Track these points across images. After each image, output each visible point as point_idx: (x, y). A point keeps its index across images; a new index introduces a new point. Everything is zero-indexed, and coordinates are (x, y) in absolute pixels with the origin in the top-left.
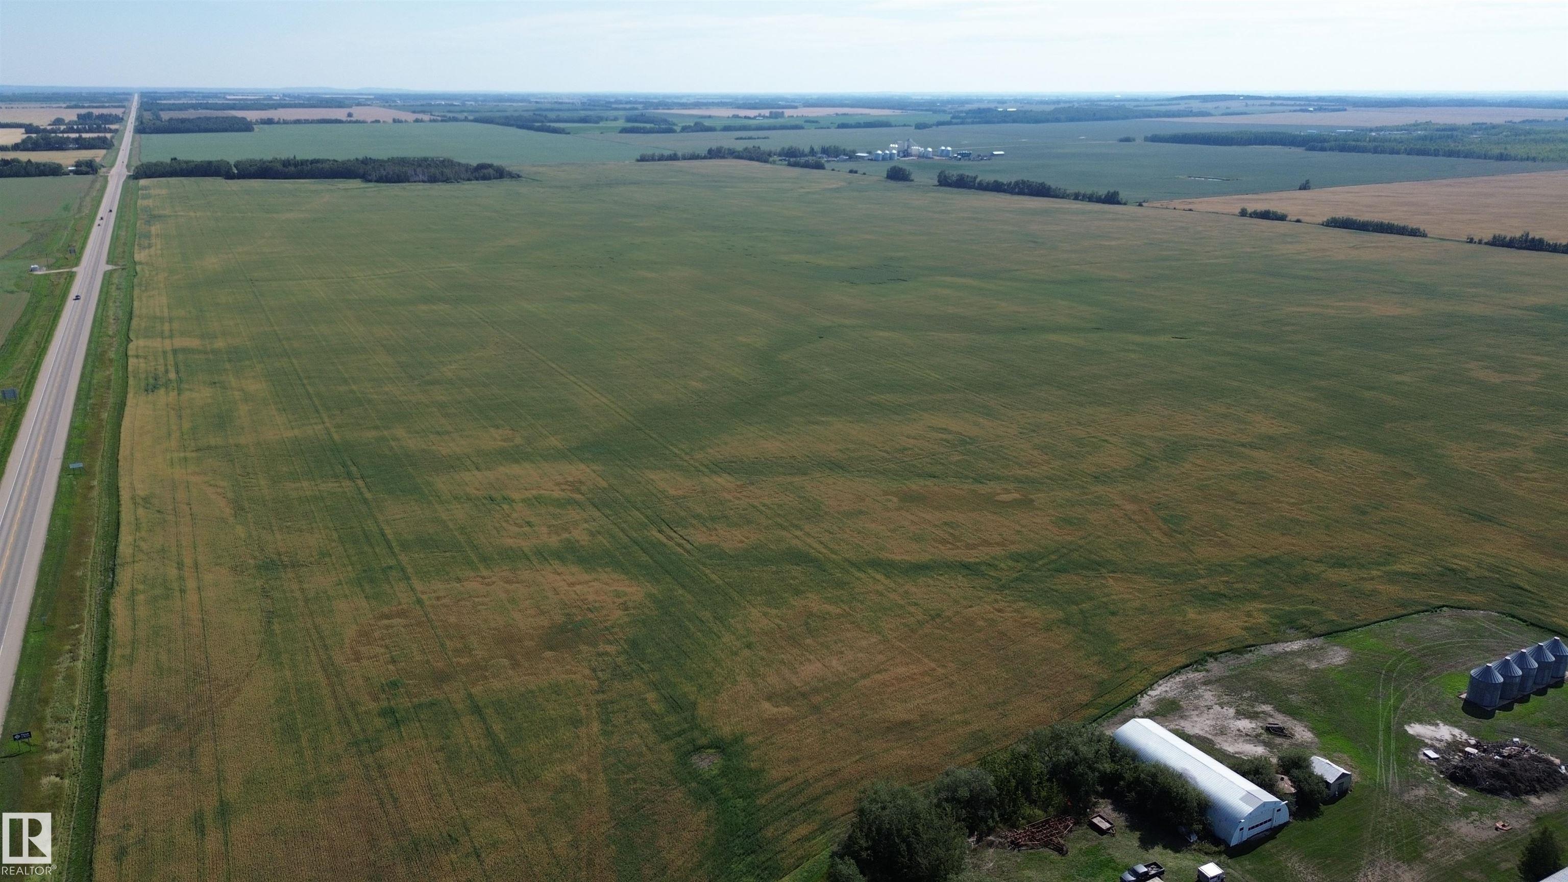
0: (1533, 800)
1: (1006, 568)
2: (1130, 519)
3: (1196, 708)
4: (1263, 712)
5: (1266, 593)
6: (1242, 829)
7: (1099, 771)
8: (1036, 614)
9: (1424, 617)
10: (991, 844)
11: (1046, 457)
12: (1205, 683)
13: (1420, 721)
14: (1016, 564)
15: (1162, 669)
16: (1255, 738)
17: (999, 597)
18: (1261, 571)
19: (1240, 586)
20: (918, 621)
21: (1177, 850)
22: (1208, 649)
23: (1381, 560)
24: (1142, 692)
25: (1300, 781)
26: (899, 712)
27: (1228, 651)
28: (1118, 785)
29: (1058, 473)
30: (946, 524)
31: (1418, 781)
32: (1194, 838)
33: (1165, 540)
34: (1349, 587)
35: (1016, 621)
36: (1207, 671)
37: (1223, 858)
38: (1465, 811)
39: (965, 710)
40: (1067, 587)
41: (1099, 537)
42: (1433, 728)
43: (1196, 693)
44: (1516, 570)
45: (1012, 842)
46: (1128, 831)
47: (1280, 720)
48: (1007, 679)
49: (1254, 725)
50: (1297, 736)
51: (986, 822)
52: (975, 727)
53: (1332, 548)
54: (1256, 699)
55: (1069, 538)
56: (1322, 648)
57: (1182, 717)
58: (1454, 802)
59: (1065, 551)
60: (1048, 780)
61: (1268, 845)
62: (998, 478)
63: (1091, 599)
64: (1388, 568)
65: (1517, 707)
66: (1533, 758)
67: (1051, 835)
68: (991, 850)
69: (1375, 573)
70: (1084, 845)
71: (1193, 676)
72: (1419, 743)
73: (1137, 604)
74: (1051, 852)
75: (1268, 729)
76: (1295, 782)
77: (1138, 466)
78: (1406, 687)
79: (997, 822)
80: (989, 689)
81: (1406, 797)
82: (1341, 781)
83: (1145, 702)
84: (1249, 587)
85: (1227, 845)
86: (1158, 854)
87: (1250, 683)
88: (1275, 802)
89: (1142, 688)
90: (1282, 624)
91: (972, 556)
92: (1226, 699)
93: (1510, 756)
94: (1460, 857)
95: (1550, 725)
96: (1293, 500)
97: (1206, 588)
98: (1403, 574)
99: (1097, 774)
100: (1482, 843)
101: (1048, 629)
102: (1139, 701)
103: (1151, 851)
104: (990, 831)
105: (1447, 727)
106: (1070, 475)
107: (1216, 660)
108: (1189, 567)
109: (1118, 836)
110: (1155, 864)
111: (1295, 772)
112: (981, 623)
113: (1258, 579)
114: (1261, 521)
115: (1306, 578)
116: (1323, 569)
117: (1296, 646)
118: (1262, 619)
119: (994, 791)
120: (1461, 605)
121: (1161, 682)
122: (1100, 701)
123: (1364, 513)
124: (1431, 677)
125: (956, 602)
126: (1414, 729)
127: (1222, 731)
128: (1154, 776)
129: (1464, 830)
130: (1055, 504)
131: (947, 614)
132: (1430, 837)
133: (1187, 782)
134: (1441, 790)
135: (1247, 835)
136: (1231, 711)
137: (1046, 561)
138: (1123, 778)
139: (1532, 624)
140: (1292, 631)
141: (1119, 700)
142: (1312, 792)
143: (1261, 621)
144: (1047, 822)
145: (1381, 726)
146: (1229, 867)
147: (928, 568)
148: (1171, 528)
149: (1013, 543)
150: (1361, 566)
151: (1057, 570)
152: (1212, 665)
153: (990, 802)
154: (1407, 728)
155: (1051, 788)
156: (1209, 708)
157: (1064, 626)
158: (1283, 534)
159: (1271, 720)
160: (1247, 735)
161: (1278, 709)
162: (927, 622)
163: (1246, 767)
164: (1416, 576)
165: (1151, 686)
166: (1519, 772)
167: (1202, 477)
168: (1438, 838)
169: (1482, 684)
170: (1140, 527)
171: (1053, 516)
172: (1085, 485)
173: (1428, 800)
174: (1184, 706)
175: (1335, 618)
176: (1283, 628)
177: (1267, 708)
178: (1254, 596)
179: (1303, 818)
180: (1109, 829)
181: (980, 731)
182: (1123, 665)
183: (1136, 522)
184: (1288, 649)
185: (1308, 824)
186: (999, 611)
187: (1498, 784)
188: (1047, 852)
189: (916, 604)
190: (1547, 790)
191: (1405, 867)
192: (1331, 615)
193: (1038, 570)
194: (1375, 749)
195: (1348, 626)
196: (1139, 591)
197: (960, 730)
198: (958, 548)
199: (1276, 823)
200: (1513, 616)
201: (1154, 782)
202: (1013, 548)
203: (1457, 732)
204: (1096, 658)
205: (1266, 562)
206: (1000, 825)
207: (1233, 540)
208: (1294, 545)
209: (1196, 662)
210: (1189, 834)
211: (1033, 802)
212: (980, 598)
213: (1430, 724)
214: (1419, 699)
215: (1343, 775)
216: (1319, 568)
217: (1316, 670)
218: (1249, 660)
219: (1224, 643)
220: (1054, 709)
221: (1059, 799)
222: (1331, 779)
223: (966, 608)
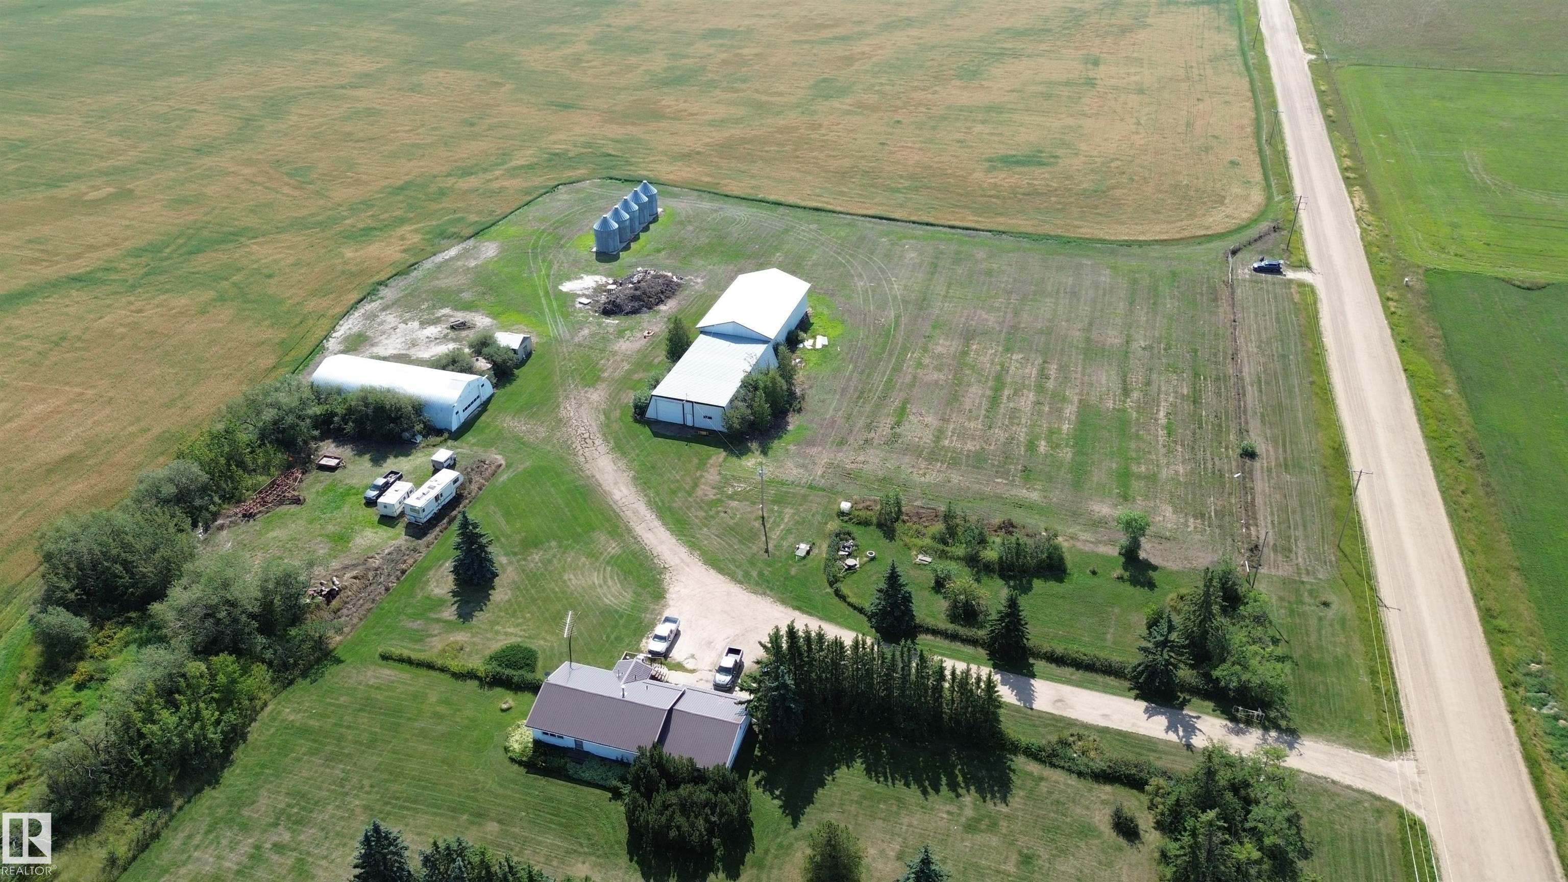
0: (662, 307)
1: (128, 267)
2: (252, 182)
3: (383, 333)
4: (444, 316)
5: (412, 215)
6: (457, 413)
7: (310, 417)
8: (184, 301)
9: (546, 198)
10: (221, 528)
11: (129, 142)
12: (383, 310)
13: (569, 279)
14: (139, 260)
15: (338, 310)
16: (445, 338)
17: (132, 298)
18: (400, 198)
19: (386, 215)
20: (39, 353)
21: (407, 454)
22: (377, 278)
23: (500, 161)
24: (326, 337)
25: (492, 356)
26: (55, 451)
27: (395, 275)
28: (332, 422)
29: (152, 155)
30: (30, 241)
31: (581, 325)
32: (419, 439)
33: (296, 193)
34: (481, 190)
35: (162, 315)
36: (382, 298)
37: (450, 442)
38: (620, 334)
39: (138, 419)
40: (208, 266)
41: (225, 208)
42: (580, 281)
43: (379, 320)
44: (602, 142)
45: (244, 516)
46: (357, 458)
47: (460, 316)
48: (176, 374)
49: (439, 329)
50: (478, 324)
51: (207, 510)
52: (156, 430)
53: (456, 161)
54: (434, 306)
55: (192, 218)
56: (475, 247)
57: (372, 345)
58: (611, 330)
59: (191, 231)
60: (260, 446)
61: (483, 418)
62: (78, 177)
63: (239, 270)
64: (506, 166)
65: (633, 245)
66: (656, 277)
67: (283, 492)
68: (225, 532)
69: (497, 173)
70: (319, 487)
71: (369, 307)
72: (573, 296)
73: (291, 260)
74: (288, 507)
75: (452, 327)
76: (489, 358)
77: (239, 129)
78: (551, 257)
79: (220, 505)
80: (158, 389)
81: (576, 340)
82: (524, 345)
83: (332, 344)
84: (395, 214)
85: (450, 432)
86: (391, 464)
87: (424, 296)
88: (478, 380)
89: (325, 333)
90: (435, 238)
91: (81, 267)
92: (407, 315)
93: (639, 282)
94: (627, 367)
95: (659, 251)
96: (407, 128)
97: (354, 226)
98: (522, 167)
99: (308, 421)
100: (639, 351)
101: (203, 312)
102: (326, 346)
103: (384, 465)
104: (215, 516)
105: (590, 277)
106: (166, 154)
107: (386, 286)
108: (330, 212)
109: (350, 467)
110: (392, 472)
111: (485, 350)
112: (122, 330)
113: (400, 206)
114: (386, 153)
115: (442, 193)
116: (454, 180)
117: (453, 252)
118: (416, 238)
119: (205, 477)
120: (571, 180)
121: (341, 322)
122: (287, 358)
123: (472, 125)
124: (566, 243)
125: (81, 319)
126: (566, 287)
127: (414, 344)
128: (364, 399)
129: (624, 347)
130: (160, 187)
131: (74, 333)
132: (602, 362)
133: (396, 393)
134: (599, 325)
135: (463, 416)
136: (416, 324)
137: (173, 247)
138: (336, 414)
139: (626, 180)
140: (445, 241)
141: (306, 352)
142: (504, 362)
143: (415, 240)
144: (273, 483)
145: (541, 293)
146: (457, 448)
147: (27, 295)
148: (299, 181)
149: (126, 239)
150: (485, 170)
151: (191, 253)
152: (384, 292)
153: (204, 490)
154: (560, 288)
155: (267, 452)
156: (395, 328)
157: (219, 304)
158: (409, 160)
159: (452, 320)
160: (436, 339)
161: (456, 309)
162: (51, 350)
163: (444, 362)
164: (531, 167)
165: (333, 328)
166: (648, 290)
167: (312, 125)
168: (608, 360)
169: (603, 235)
170: (267, 188)
171: (162, 200)
172: (189, 160)
173: (593, 335)
174: (372, 335)
175: (476, 219)
176: (436, 241)
177: (446, 311)
178: (402, 221)
179: (504, 386)
180: (338, 464)
181: (164, 432)
182: (298, 320)
183: (260, 184)
184: (447, 257)
185: (509, 388)
186: (140, 311)
187: (636, 304)
188: (284, 508)
189: (27, 337)
190: (669, 297)
191: (592, 390)
192: (473, 218)
193: (167, 258)
194: (542, 312)
195: (492, 222)
196: (289, 248)
197: (141, 440)
198: (57, 263)
199: (484, 398)
200: (611, 178)
201: (367, 405)
202: (128, 244)
203: (597, 278)
204: (267, 323)
205: (402, 188)
206: (226, 506)
207: (364, 177)
208: (422, 167)
209: (369, 294)
210: (414, 436)
211: (250, 472)
212: (109, 306)
213: (577, 279)
214: (562, 263)
215: (525, 339)
216: (450, 181)
217: (476, 266)
218: (416, 277)
219: (389, 270)
220: (241, 383)
221: (280, 457)
222: (516, 345)
223: (96, 320)
